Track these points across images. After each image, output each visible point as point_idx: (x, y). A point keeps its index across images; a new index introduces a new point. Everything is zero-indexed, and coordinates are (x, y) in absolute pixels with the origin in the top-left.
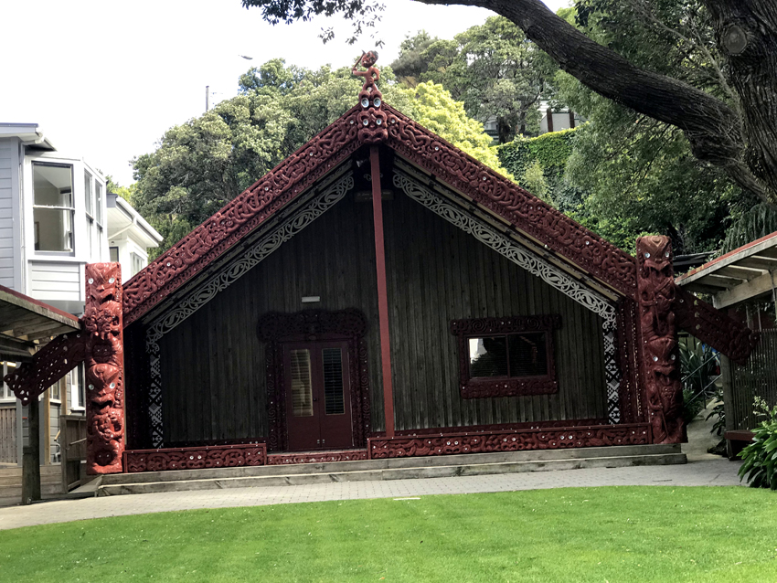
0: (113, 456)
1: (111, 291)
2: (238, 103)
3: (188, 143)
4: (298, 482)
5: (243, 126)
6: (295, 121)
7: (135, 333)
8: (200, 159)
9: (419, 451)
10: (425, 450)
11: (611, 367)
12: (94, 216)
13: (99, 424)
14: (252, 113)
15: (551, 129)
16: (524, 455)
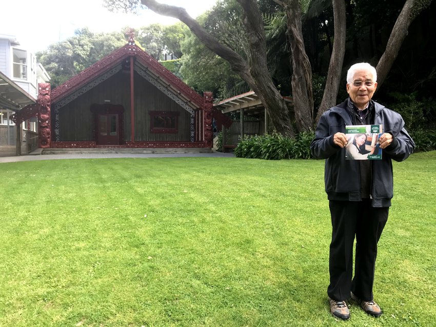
0: (47, 143)
1: (47, 92)
2: (74, 39)
3: (58, 49)
4: (106, 153)
5: (77, 46)
6: (93, 47)
7: (53, 106)
8: (62, 55)
9: (141, 146)
10: (143, 146)
11: (192, 127)
12: (33, 68)
13: (43, 133)
14: (79, 42)
15: (166, 60)
16: (171, 149)
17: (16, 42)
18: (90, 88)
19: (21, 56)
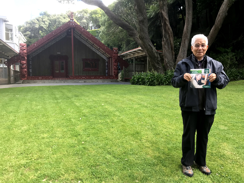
0: (25, 77)
1: (25, 48)
2: (40, 18)
3: (30, 24)
4: (58, 83)
5: (41, 22)
6: (50, 22)
7: (28, 56)
8: (33, 27)
10: (79, 78)
11: (107, 68)
12: (16, 35)
13: (23, 71)
14: (42, 20)
16: (95, 80)
17: (7, 20)
18: (49, 46)
19: (9, 28)
